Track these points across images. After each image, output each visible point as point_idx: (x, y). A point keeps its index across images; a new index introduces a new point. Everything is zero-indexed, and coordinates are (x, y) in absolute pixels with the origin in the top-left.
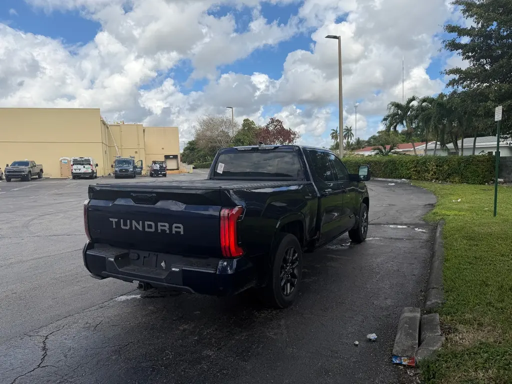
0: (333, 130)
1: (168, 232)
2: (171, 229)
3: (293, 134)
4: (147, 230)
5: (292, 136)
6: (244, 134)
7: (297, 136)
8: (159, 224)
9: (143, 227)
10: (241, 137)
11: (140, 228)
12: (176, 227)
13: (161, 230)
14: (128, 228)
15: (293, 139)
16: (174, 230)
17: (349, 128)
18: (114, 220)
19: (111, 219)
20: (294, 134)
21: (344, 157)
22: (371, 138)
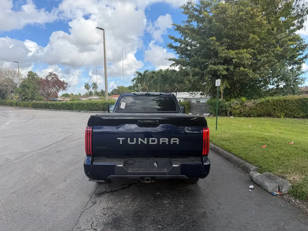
0: (86, 83)
1: (167, 143)
2: (169, 141)
3: (65, 84)
4: (150, 143)
5: (65, 85)
6: (29, 82)
7: (68, 85)
8: (161, 139)
9: (148, 141)
10: (27, 84)
11: (145, 142)
12: (173, 140)
13: (162, 143)
14: (134, 143)
15: (66, 87)
16: (172, 142)
17: (95, 83)
18: (121, 139)
19: (118, 139)
20: (67, 84)
21: (108, 100)
22: (114, 90)
